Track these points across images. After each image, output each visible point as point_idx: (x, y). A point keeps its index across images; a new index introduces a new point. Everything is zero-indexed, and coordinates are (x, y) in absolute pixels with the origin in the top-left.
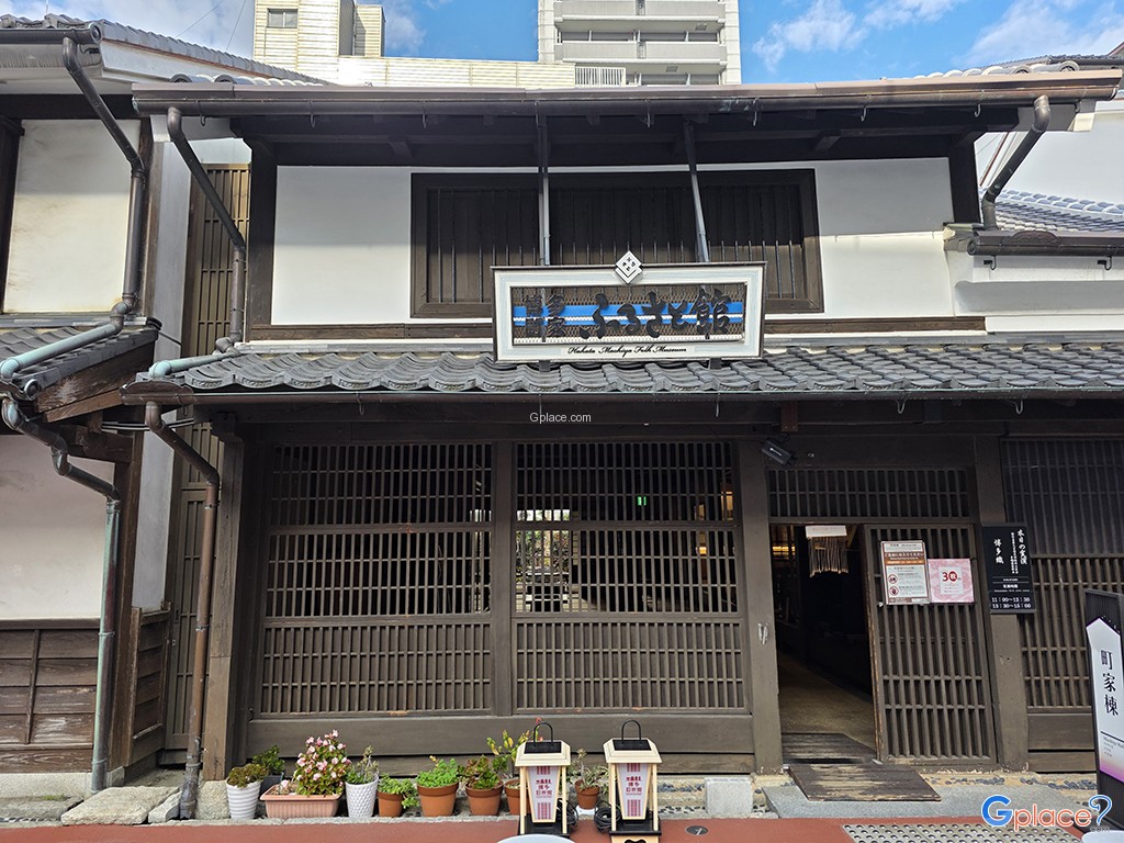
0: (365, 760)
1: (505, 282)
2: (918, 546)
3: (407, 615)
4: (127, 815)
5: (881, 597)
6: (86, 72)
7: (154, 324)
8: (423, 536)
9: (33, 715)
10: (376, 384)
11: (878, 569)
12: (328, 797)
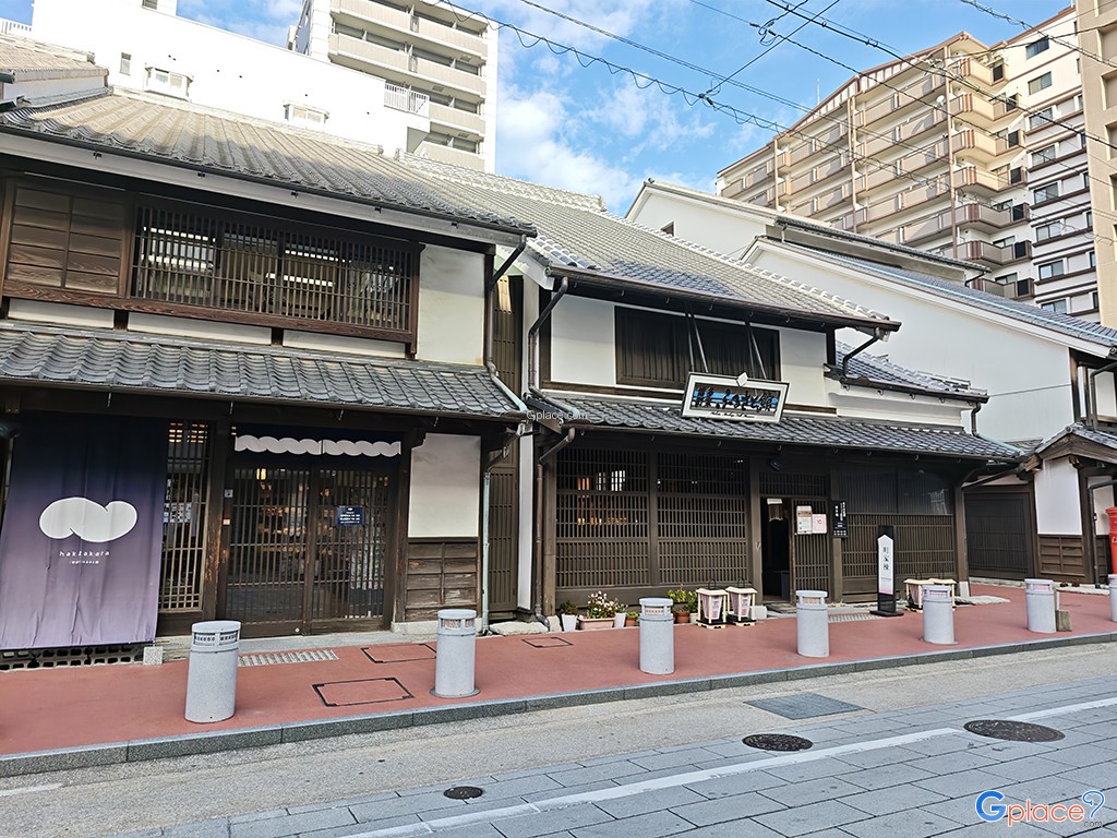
1: (694, 379)
2: (809, 508)
5: (796, 531)
9: (444, 588)
11: (796, 519)
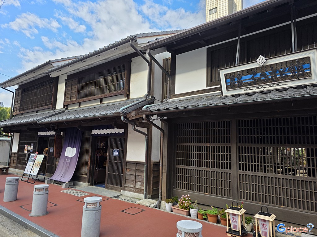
0: (195, 203)
1: (222, 73)
3: (208, 168)
4: (146, 204)
6: (135, 46)
7: (154, 98)
8: (212, 147)
9: (135, 181)
10: (186, 106)
12: (185, 210)
